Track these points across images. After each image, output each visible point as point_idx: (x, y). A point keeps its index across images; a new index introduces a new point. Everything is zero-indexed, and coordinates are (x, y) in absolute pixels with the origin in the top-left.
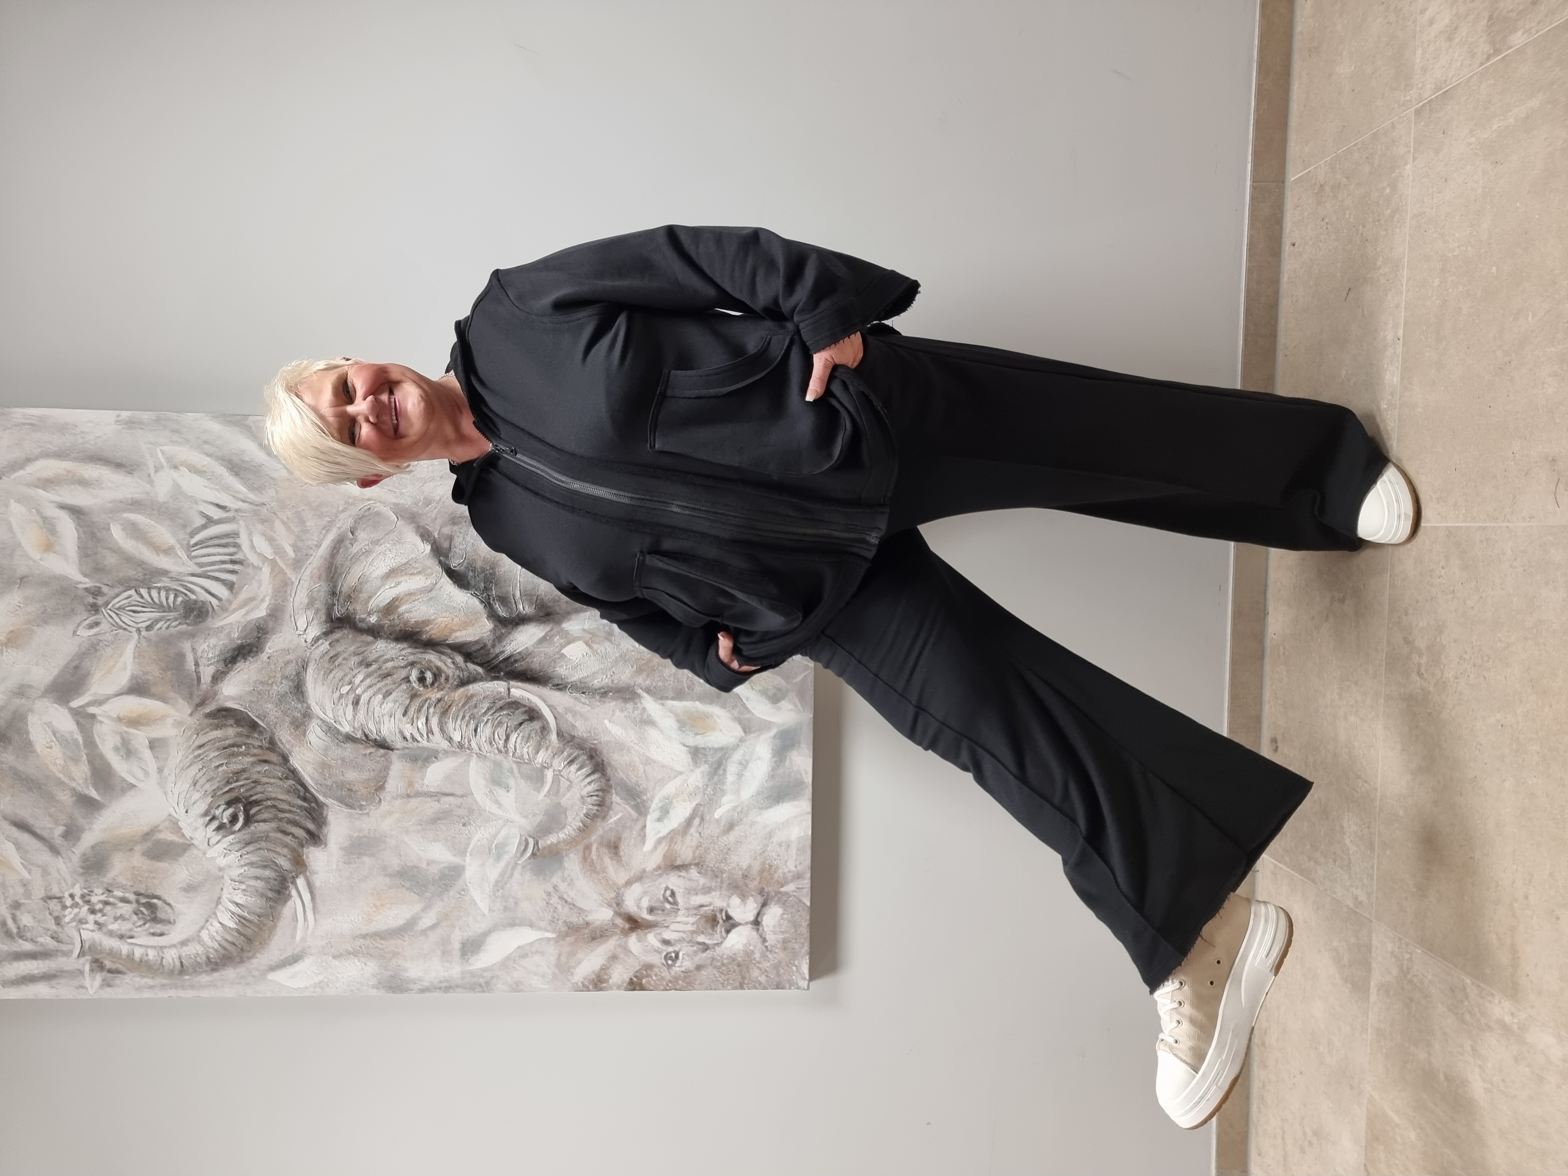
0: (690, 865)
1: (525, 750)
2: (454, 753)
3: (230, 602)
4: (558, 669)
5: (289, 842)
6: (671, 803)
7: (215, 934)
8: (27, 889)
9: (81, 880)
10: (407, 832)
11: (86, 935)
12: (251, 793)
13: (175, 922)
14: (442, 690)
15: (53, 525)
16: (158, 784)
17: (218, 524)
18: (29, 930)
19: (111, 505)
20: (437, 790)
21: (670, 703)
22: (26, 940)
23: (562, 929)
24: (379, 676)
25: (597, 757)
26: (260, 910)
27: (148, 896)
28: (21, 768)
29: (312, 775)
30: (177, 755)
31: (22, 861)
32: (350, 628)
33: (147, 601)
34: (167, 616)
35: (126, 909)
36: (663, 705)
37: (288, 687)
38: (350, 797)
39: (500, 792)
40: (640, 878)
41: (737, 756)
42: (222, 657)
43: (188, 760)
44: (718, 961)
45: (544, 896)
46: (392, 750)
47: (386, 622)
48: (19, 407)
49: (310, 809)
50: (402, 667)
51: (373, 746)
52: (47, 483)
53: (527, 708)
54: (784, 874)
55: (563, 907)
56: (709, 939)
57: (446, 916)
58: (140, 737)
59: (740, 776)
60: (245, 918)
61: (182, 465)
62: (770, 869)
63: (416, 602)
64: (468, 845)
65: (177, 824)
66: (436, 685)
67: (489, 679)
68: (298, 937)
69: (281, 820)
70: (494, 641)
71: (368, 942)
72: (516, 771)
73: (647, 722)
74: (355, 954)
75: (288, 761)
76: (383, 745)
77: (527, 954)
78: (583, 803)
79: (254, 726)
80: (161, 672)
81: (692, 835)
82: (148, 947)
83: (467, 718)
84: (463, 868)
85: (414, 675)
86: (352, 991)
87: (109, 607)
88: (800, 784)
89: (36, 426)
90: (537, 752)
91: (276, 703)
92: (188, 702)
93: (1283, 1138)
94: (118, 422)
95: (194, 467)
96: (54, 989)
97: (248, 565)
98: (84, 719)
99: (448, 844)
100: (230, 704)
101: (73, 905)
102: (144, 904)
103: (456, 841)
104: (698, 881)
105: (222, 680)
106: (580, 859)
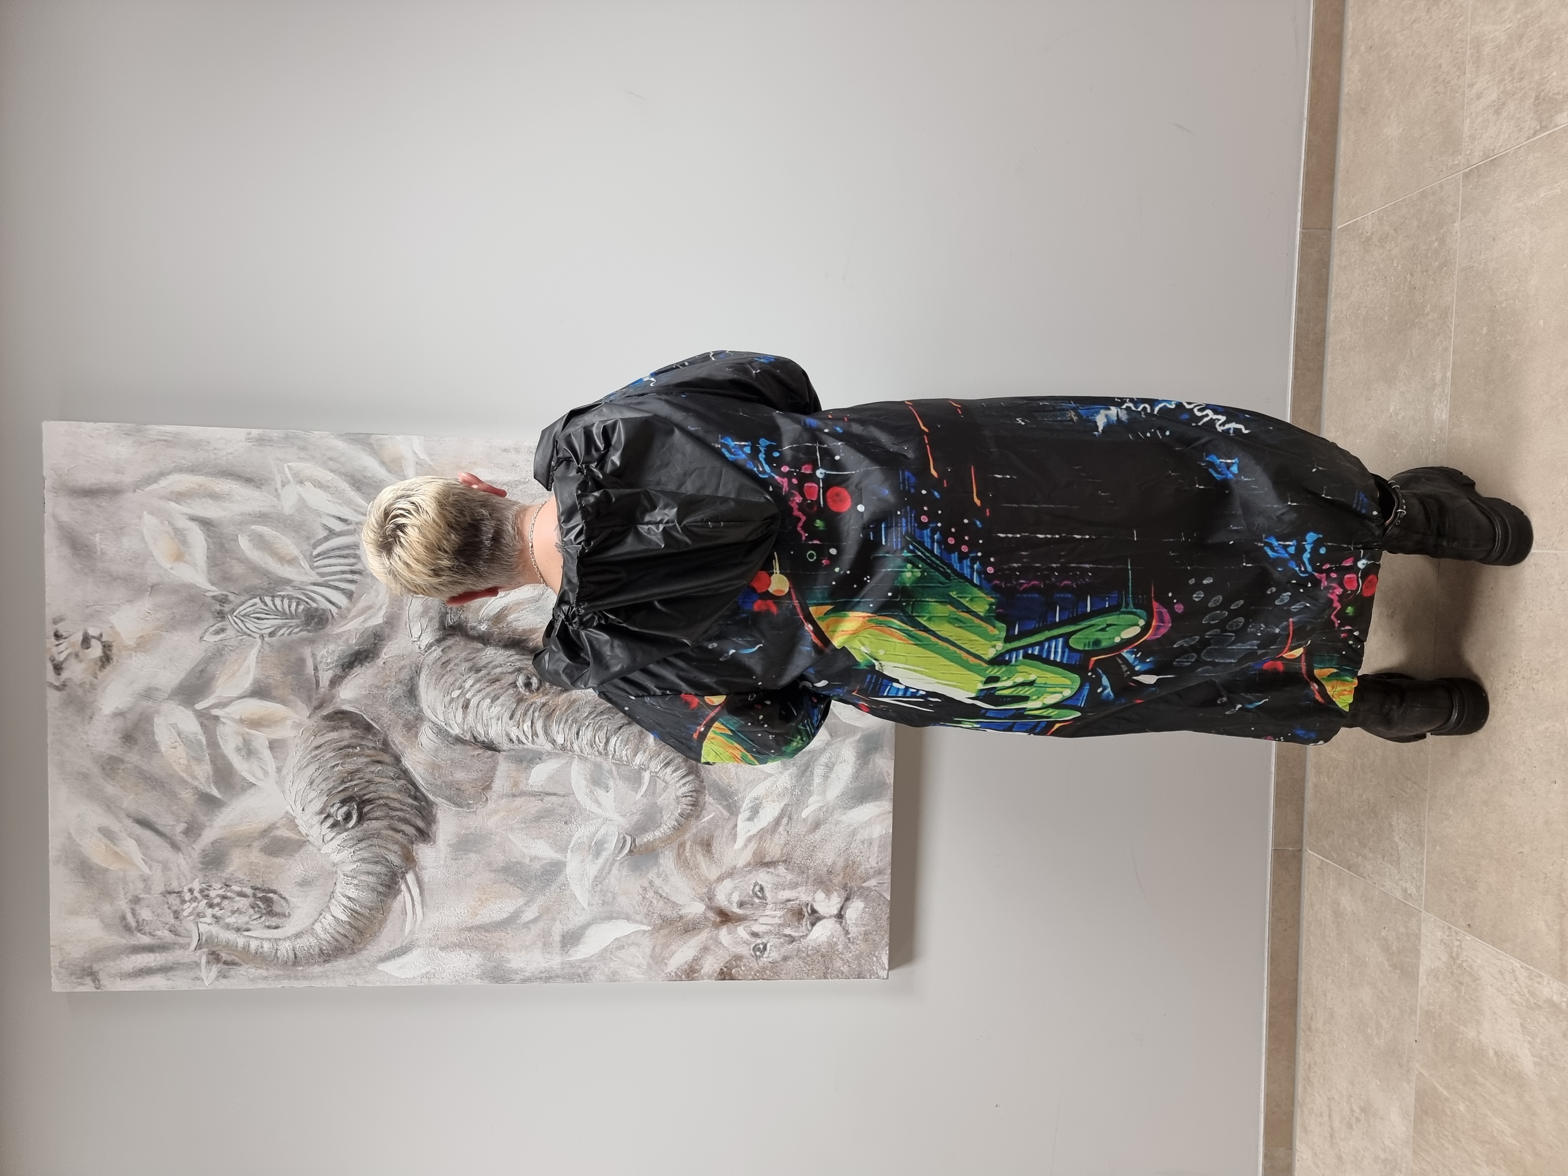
0: (778, 862)
1: (624, 752)
2: (557, 755)
3: (349, 610)
6: (761, 803)
7: (328, 927)
8: (147, 884)
9: (200, 875)
10: (512, 830)
11: (203, 928)
12: (364, 792)
13: (290, 915)
14: (547, 694)
15: (184, 536)
16: (276, 782)
17: (340, 536)
18: (147, 924)
19: (240, 517)
20: (541, 790)
22: (144, 934)
23: (657, 922)
24: (488, 681)
26: (370, 904)
27: (264, 891)
28: (145, 767)
29: (422, 776)
30: (295, 756)
31: (144, 858)
32: (462, 635)
35: (242, 903)
37: (402, 691)
38: (458, 796)
39: (600, 792)
40: (730, 874)
41: (823, 759)
42: (341, 662)
44: (803, 952)
45: (641, 891)
46: (499, 751)
47: (496, 630)
48: (154, 424)
50: (510, 673)
51: (481, 748)
52: (179, 497)
54: (866, 870)
55: (658, 902)
56: (795, 931)
57: (546, 910)
58: (260, 738)
59: (826, 777)
61: (308, 480)
62: (853, 865)
63: (524, 611)
64: (570, 842)
65: (294, 821)
66: (541, 690)
68: (407, 931)
69: (392, 818)
71: (473, 934)
72: (615, 772)
74: (460, 945)
75: (401, 762)
76: (490, 747)
77: (624, 946)
78: (678, 803)
79: (368, 728)
80: (282, 676)
81: (780, 834)
82: (263, 939)
83: (570, 721)
84: (564, 864)
85: (520, 682)
86: (457, 981)
87: (235, 614)
88: (882, 785)
89: (170, 442)
90: (635, 755)
91: (390, 706)
92: (307, 705)
93: (1330, 1116)
94: (248, 439)
95: (319, 482)
96: (170, 981)
97: (367, 575)
98: (208, 720)
99: (551, 841)
100: (346, 707)
101: (191, 899)
102: (261, 899)
103: (558, 838)
104: (785, 877)
105: (340, 685)
106: (675, 856)
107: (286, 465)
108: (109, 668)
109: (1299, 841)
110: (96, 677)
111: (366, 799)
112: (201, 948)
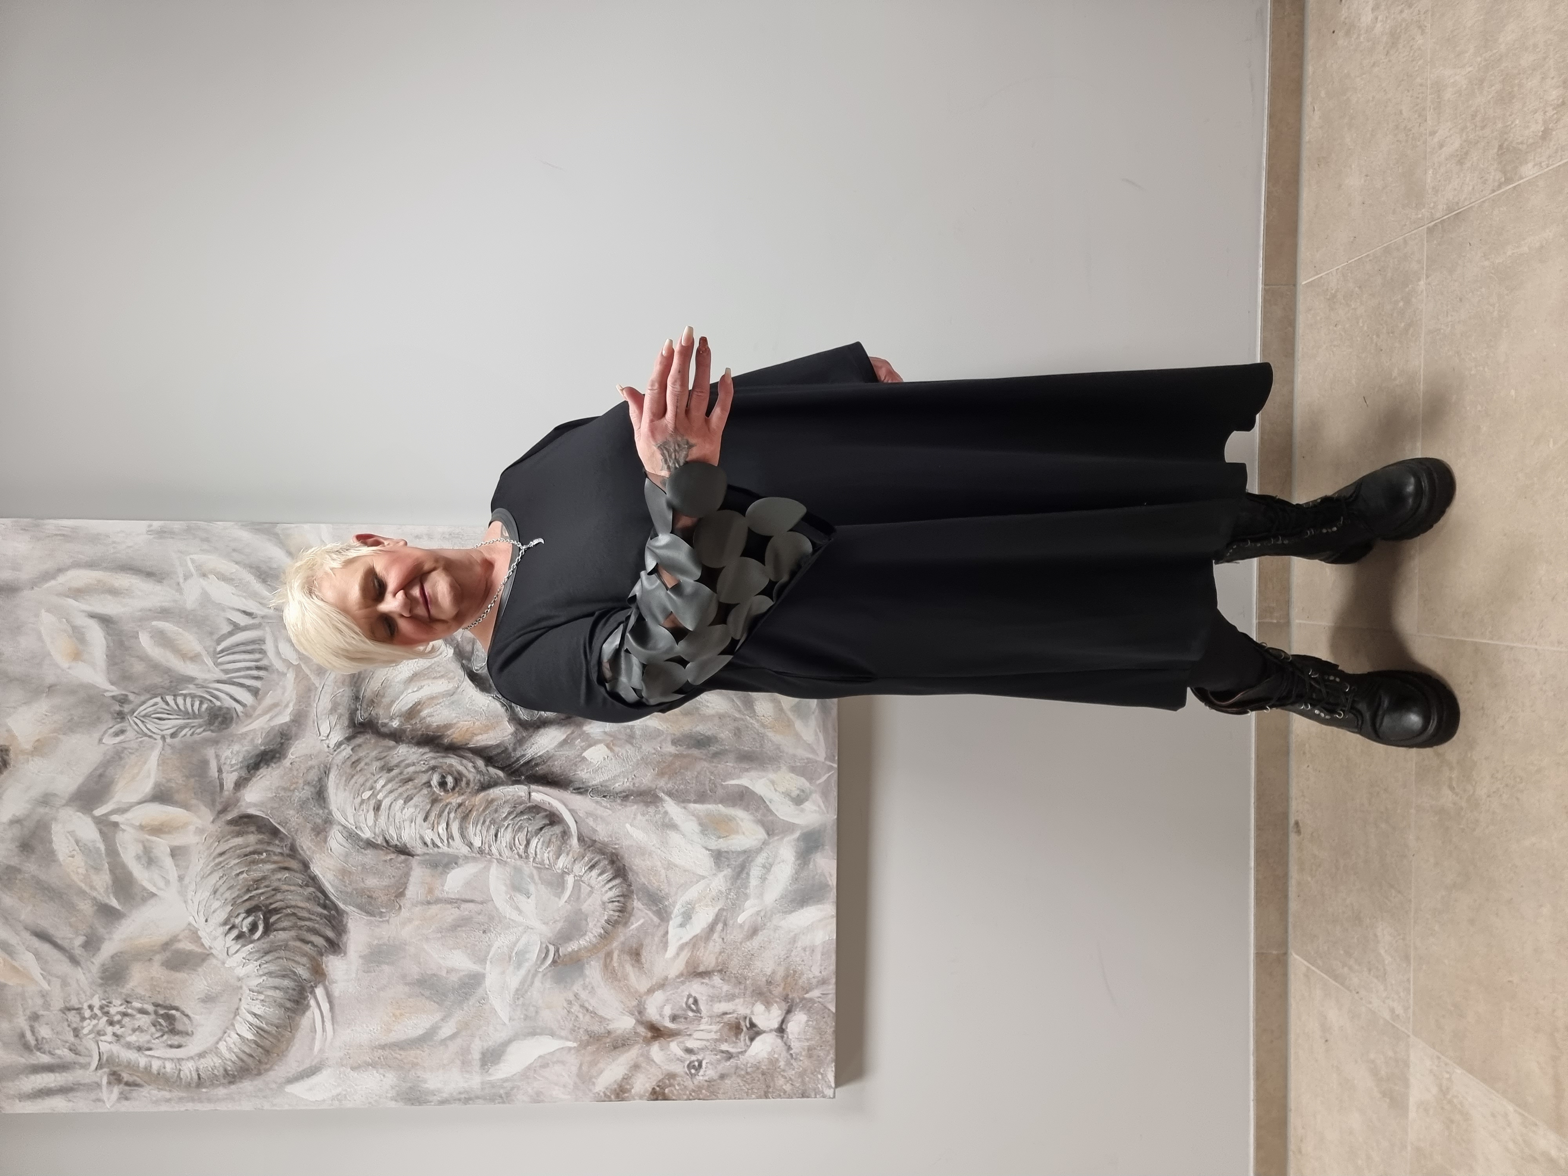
0: (713, 971)
1: (546, 855)
2: (475, 859)
3: (254, 708)
4: (579, 772)
5: (309, 950)
6: (693, 908)
7: (233, 1046)
8: (46, 1001)
9: (100, 991)
10: (427, 939)
11: (104, 1047)
12: (271, 901)
13: (193, 1033)
14: (463, 794)
15: (83, 634)
16: (178, 892)
17: (244, 630)
18: (47, 1042)
19: (140, 613)
20: (457, 897)
21: (692, 806)
22: (44, 1053)
23: (583, 1038)
24: (401, 781)
25: (618, 863)
26: (276, 1021)
27: (166, 1007)
28: (43, 877)
29: (332, 882)
30: (198, 863)
31: (42, 972)
32: (373, 733)
33: (173, 708)
34: (191, 723)
35: (144, 1021)
36: (685, 808)
37: (310, 793)
38: (370, 904)
39: (520, 898)
40: (662, 985)
41: (760, 859)
42: (245, 764)
43: (209, 868)
44: (742, 1069)
45: (565, 1005)
46: (413, 856)
47: (408, 727)
48: (52, 518)
49: (330, 916)
50: (424, 772)
51: (393, 852)
52: (77, 593)
53: (548, 813)
55: (584, 1015)
56: (733, 1047)
57: (465, 1026)
58: (162, 845)
59: (763, 879)
60: (262, 1030)
61: (211, 572)
62: (794, 975)
63: (438, 706)
64: (488, 953)
66: (457, 789)
67: (510, 783)
68: (316, 1049)
69: (300, 928)
70: (515, 744)
71: (386, 1053)
72: (536, 877)
73: (670, 825)
74: (373, 1065)
75: (309, 868)
76: (403, 851)
77: (548, 1064)
78: (604, 909)
79: (275, 832)
80: (184, 779)
81: (715, 941)
82: (165, 1059)
83: (487, 823)
84: (483, 976)
85: (435, 781)
86: (370, 1103)
88: (824, 887)
89: (68, 537)
90: (558, 858)
91: (298, 809)
92: (210, 810)
94: (149, 532)
95: (223, 575)
96: (71, 1103)
98: (107, 827)
99: (468, 951)
100: (252, 811)
101: (91, 1016)
102: (163, 1016)
103: (477, 948)
104: (721, 988)
105: (244, 787)
106: (601, 966)
107: (188, 558)
108: (6, 773)
109: (1284, 944)
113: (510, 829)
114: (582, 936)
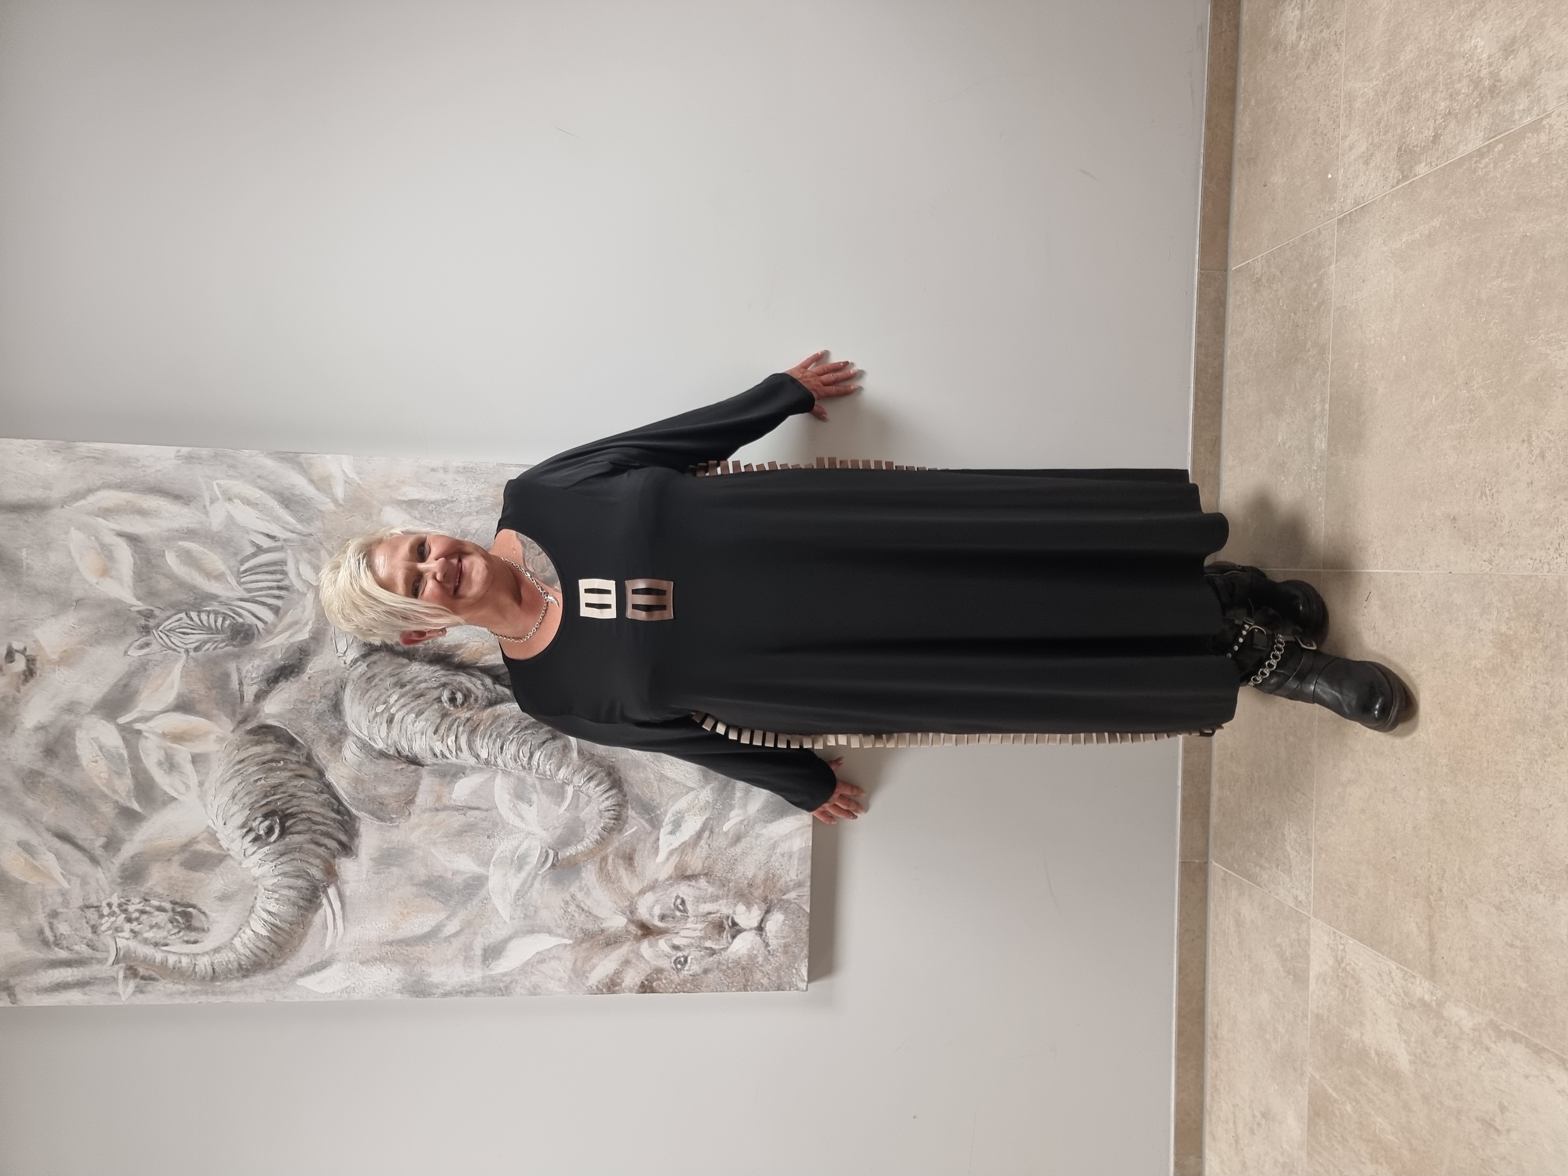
1: (548, 767)
3: (275, 626)
5: (322, 853)
6: (683, 817)
7: (247, 942)
8: (65, 898)
9: (119, 889)
10: (435, 844)
11: (121, 943)
13: (209, 930)
14: (471, 709)
15: (111, 551)
16: (198, 797)
17: (267, 552)
18: (65, 938)
19: (167, 533)
20: (464, 804)
22: (62, 948)
23: (578, 936)
24: (413, 696)
26: (290, 919)
27: (183, 905)
28: (66, 781)
29: (346, 790)
30: (218, 770)
31: (63, 871)
33: (197, 624)
35: (161, 918)
37: (326, 706)
38: (381, 810)
39: (523, 807)
40: (652, 887)
42: (266, 677)
43: (228, 774)
44: (724, 965)
45: (562, 905)
48: (84, 441)
51: (405, 762)
52: (106, 513)
55: (580, 915)
56: (716, 944)
57: (468, 924)
58: (183, 753)
60: (276, 926)
61: (236, 497)
62: (773, 878)
64: (492, 856)
66: (466, 705)
68: (327, 945)
69: (314, 832)
71: (393, 949)
72: (538, 787)
74: (381, 960)
75: (324, 776)
76: (414, 761)
77: (545, 960)
78: (601, 817)
79: (292, 742)
80: (206, 690)
81: (702, 848)
83: (494, 736)
84: (486, 878)
86: (377, 995)
87: (160, 629)
89: (99, 459)
90: (559, 770)
91: (314, 721)
92: (231, 719)
93: (1234, 1123)
94: (178, 457)
95: (248, 499)
96: (87, 996)
97: (294, 591)
98: (131, 735)
99: (473, 855)
100: (271, 722)
101: (109, 914)
102: (179, 913)
103: (481, 852)
104: (706, 890)
105: (264, 699)
106: (597, 869)
107: (214, 483)
108: (32, 682)
109: (1205, 855)
110: (19, 691)
111: (289, 814)
112: (118, 963)
113: (514, 743)
114: (579, 841)
